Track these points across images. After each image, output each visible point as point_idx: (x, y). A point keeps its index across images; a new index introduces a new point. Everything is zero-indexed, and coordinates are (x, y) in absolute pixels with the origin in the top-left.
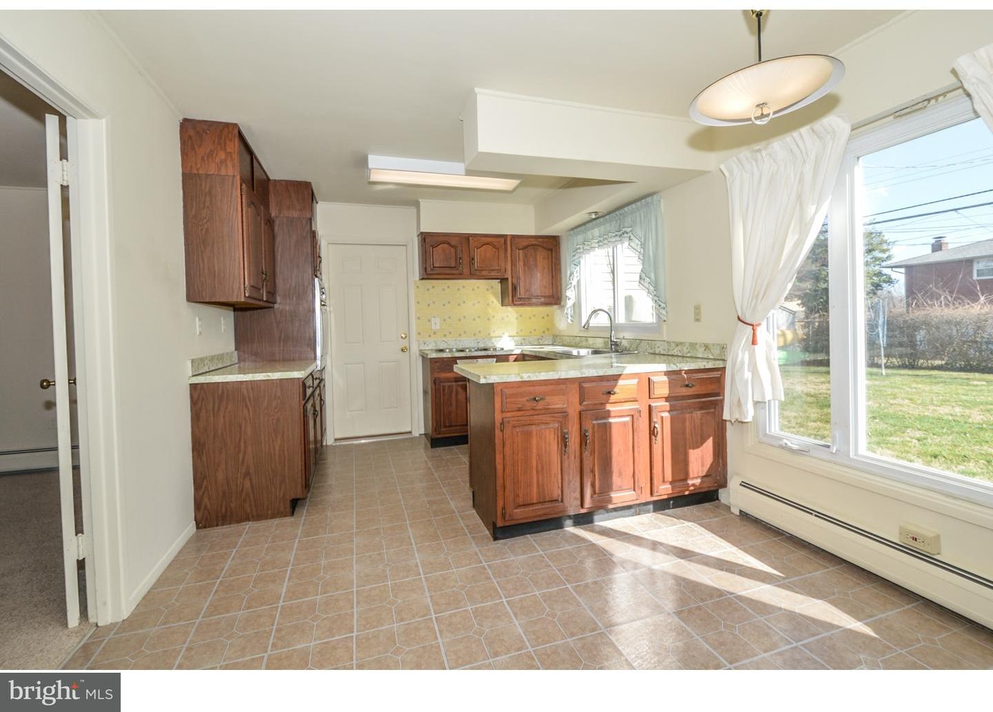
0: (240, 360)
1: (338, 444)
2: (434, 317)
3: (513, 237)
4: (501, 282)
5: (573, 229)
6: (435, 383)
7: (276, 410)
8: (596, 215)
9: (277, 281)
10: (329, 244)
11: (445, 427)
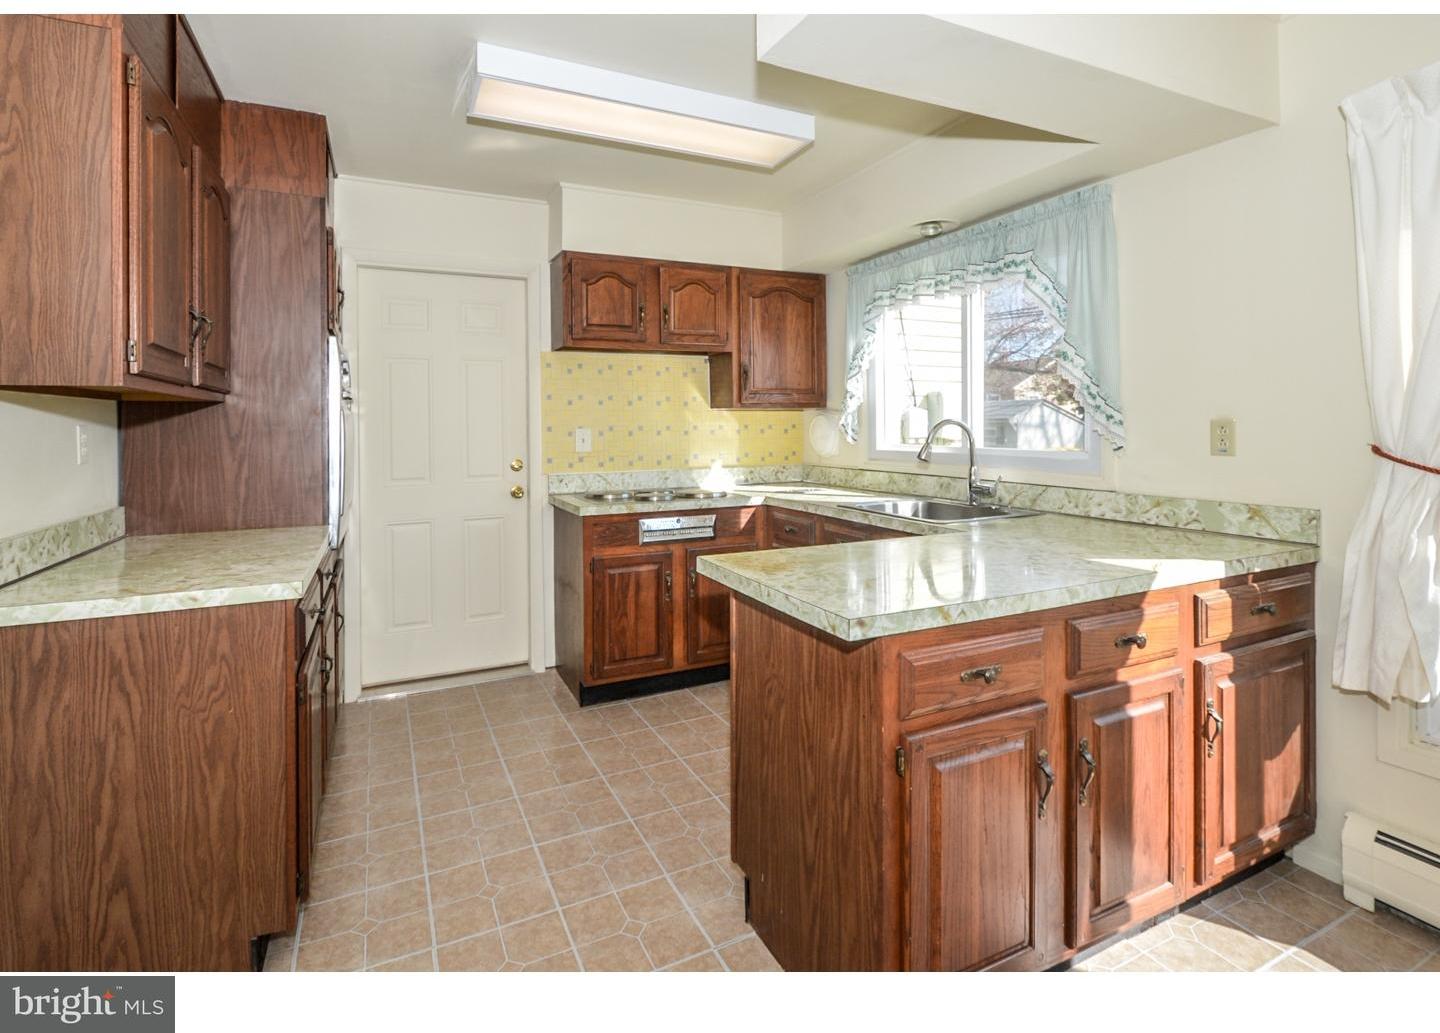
0: (131, 529)
1: (370, 699)
2: (580, 428)
3: (743, 271)
4: (711, 361)
5: (863, 260)
6: (592, 572)
7: (215, 695)
8: (935, 228)
9: (235, 340)
10: (359, 266)
11: (614, 661)
